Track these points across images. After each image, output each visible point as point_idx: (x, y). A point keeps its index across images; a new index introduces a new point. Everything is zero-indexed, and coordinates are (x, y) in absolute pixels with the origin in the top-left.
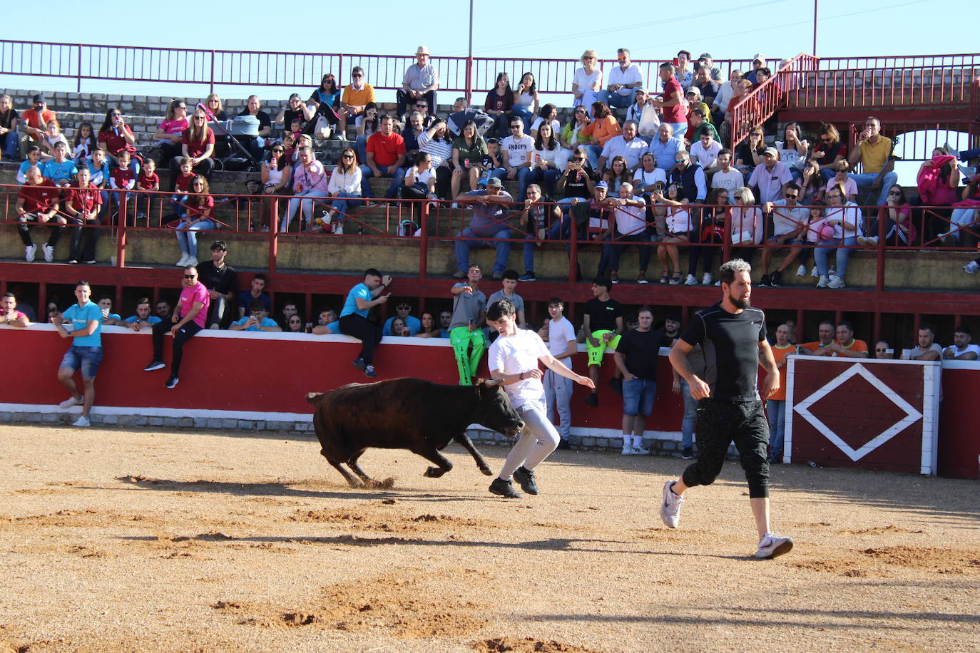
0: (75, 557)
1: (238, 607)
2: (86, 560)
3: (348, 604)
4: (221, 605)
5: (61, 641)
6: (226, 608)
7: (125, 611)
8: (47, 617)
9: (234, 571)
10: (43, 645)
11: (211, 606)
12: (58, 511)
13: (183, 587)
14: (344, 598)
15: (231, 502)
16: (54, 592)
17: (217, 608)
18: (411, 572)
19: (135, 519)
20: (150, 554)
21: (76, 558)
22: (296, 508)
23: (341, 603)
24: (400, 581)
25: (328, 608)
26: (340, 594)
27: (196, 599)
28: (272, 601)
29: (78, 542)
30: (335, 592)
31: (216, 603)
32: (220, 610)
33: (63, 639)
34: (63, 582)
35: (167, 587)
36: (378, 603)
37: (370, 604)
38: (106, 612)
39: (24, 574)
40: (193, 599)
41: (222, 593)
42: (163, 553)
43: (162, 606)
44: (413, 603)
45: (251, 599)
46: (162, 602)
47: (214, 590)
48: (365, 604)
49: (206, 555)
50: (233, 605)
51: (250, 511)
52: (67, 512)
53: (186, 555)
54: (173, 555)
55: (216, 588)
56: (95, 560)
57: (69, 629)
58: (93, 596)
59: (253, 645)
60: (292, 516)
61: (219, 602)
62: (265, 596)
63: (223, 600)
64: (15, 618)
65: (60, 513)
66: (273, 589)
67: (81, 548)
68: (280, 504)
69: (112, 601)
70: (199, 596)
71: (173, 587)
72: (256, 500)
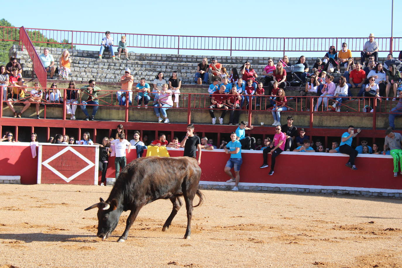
0: (251, 243)
1: (323, 264)
2: (256, 244)
3: (368, 264)
4: (316, 263)
6: (319, 265)
7: (279, 265)
9: (317, 250)
11: (312, 264)
12: (239, 224)
13: (298, 256)
14: (366, 262)
15: (307, 222)
16: (248, 256)
17: (315, 264)
18: (390, 252)
19: (270, 228)
20: (281, 242)
21: (252, 243)
22: (334, 225)
23: (365, 264)
24: (387, 255)
25: (360, 266)
26: (363, 260)
27: (305, 260)
28: (336, 262)
29: (252, 237)
30: (361, 259)
31: (314, 262)
32: (317, 265)
34: (250, 253)
35: (292, 255)
36: (381, 264)
37: (377, 264)
38: (272, 265)
39: (234, 249)
40: (304, 260)
41: (315, 259)
42: (285, 242)
43: (292, 263)
44: (395, 264)
45: (327, 261)
46: (292, 261)
47: (311, 257)
48: (375, 264)
49: (303, 243)
50: (321, 264)
51: (316, 225)
52: (242, 225)
53: (296, 243)
54: (291, 243)
55: (312, 256)
56: (260, 244)
58: (264, 258)
60: (333, 228)
61: (316, 262)
62: (333, 260)
63: (317, 262)
65: (240, 225)
66: (335, 258)
67: (253, 239)
68: (327, 223)
69: (272, 261)
70: (306, 260)
71: (295, 256)
72: (316, 221)
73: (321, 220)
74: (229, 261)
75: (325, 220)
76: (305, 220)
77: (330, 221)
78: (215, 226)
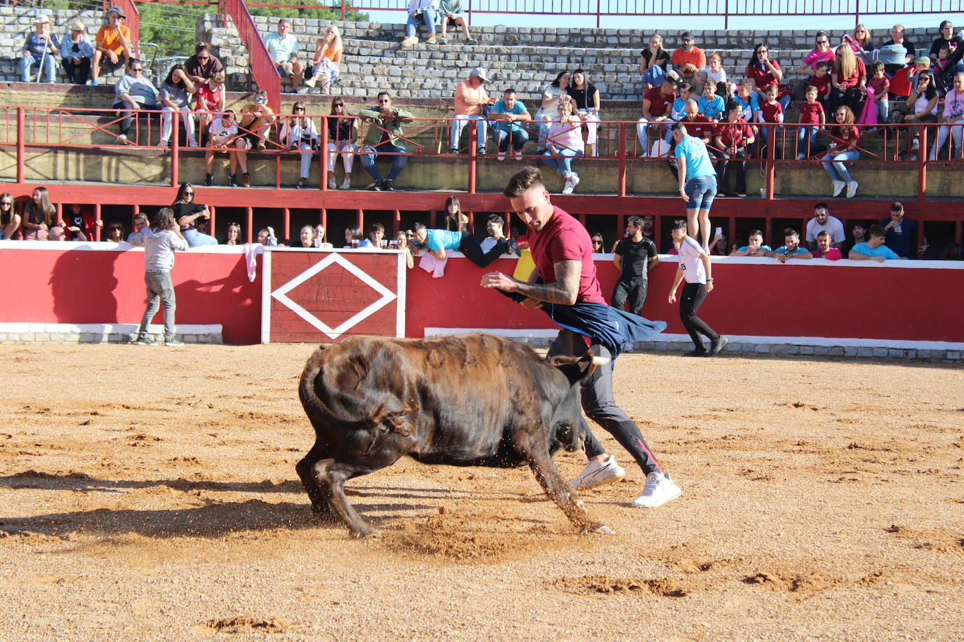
0: (743, 480)
1: (911, 532)
2: (756, 483)
4: (894, 529)
5: (741, 560)
6: (900, 532)
7: (800, 533)
8: (725, 536)
9: (903, 496)
10: (724, 563)
11: (885, 530)
12: (724, 435)
13: (854, 511)
15: (892, 429)
16: (728, 512)
17: (890, 531)
19: (798, 445)
20: (818, 478)
21: (746, 481)
22: (959, 435)
27: (869, 522)
28: (946, 527)
29: (748, 466)
31: (890, 527)
32: (894, 534)
33: (743, 558)
34: (736, 504)
35: (838, 510)
38: (782, 533)
40: (865, 522)
41: (894, 517)
42: (830, 477)
43: (834, 529)
46: (835, 524)
47: (885, 514)
49: (873, 480)
50: (906, 530)
51: (913, 437)
52: (730, 438)
53: (854, 480)
54: (841, 479)
56: (765, 483)
57: (749, 549)
58: (767, 517)
59: (931, 569)
60: (956, 442)
61: (893, 526)
62: (938, 522)
63: (897, 525)
64: (695, 536)
65: (725, 438)
67: (750, 471)
68: (942, 431)
69: (786, 523)
70: (871, 520)
71: (844, 510)
72: (917, 427)
73: (928, 424)
74: (680, 524)
75: (938, 425)
76: (889, 426)
77: (950, 426)
78: (663, 440)
